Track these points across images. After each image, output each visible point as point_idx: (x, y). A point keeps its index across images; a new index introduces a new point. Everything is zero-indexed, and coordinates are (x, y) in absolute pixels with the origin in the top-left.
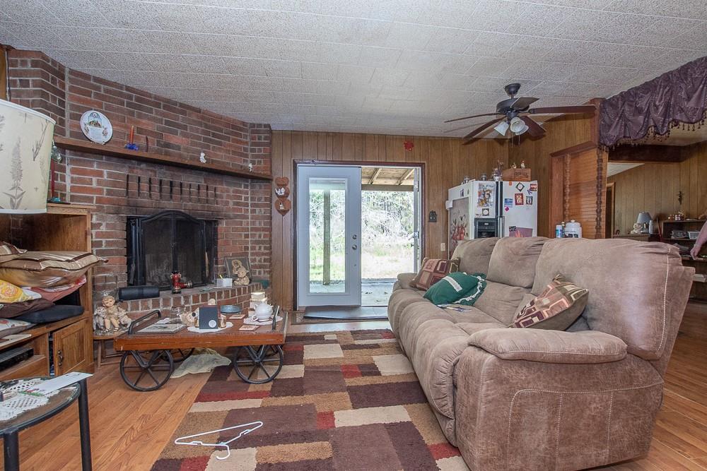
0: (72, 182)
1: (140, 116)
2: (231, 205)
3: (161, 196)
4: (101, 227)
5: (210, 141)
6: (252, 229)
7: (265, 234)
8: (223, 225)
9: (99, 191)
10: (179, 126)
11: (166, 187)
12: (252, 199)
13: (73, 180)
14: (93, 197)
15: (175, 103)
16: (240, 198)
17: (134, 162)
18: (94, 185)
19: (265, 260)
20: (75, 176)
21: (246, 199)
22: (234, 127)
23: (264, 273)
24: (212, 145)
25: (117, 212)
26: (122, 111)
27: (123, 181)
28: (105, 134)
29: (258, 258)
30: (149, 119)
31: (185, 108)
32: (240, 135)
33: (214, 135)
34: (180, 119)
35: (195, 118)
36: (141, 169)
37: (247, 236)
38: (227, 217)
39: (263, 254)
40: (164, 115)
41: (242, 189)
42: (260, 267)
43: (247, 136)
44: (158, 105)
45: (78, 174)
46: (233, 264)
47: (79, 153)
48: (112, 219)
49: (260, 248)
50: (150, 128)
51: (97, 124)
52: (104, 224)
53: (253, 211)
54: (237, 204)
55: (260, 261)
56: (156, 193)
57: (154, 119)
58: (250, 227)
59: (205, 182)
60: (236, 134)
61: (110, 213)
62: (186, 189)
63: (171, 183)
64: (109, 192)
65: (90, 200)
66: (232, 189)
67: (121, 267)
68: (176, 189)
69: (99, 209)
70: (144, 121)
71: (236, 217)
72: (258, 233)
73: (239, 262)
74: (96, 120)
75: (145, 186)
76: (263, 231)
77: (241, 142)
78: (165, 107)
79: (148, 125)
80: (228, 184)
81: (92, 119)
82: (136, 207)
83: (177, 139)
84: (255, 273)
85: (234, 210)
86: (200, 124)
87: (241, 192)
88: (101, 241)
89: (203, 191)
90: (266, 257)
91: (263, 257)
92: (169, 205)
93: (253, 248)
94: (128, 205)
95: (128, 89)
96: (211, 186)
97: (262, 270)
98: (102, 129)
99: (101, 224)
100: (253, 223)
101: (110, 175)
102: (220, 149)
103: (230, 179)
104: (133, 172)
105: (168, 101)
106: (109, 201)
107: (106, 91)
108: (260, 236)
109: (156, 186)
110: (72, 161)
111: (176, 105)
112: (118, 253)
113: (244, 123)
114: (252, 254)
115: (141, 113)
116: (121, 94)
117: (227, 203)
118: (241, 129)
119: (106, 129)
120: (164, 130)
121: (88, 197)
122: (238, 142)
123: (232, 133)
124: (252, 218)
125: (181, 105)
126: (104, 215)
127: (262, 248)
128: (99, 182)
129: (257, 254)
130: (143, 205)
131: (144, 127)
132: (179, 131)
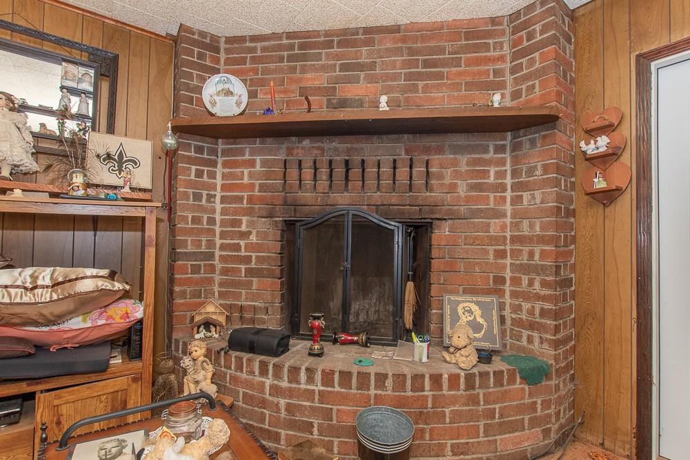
0: (223, 179)
1: (303, 70)
2: (462, 190)
3: (330, 187)
4: (251, 237)
5: (420, 76)
6: (514, 240)
7: (542, 252)
8: (442, 234)
9: (251, 187)
10: (361, 67)
11: (339, 171)
12: (515, 173)
13: (224, 176)
14: (243, 196)
15: (356, 31)
16: (485, 174)
17: (294, 139)
18: (246, 180)
19: (543, 313)
20: (227, 170)
21: (499, 175)
22: (470, 35)
23: (541, 343)
24: (421, 84)
25: (270, 215)
26: (281, 70)
27: (279, 169)
28: (238, 104)
29: (526, 306)
30: (316, 70)
31: (372, 33)
32: (486, 47)
33: (427, 64)
34: (364, 55)
35: (389, 45)
36: (303, 148)
37: (501, 254)
38: (454, 216)
39: (539, 297)
40: (337, 57)
41: (490, 155)
42: (532, 326)
43: (501, 44)
44: (329, 45)
45: (229, 168)
46: (460, 311)
47: (232, 140)
48: (263, 224)
49: (531, 283)
50: (317, 83)
51: (229, 93)
52: (254, 232)
53: (517, 200)
54: (479, 187)
55: (531, 312)
56: (323, 183)
57: (324, 68)
58: (508, 235)
59: (407, 152)
60: (477, 48)
61: (262, 217)
62: (371, 170)
63: (347, 162)
64: (263, 188)
65: (240, 199)
66: (463, 159)
67: (273, 295)
68: (355, 172)
69: (249, 212)
70: (309, 76)
71: (475, 214)
72: (526, 249)
73: (475, 308)
74: (227, 86)
75: (308, 173)
76: (538, 243)
77: (487, 60)
78: (340, 44)
79: (314, 79)
80: (457, 150)
81: (220, 87)
82: (296, 205)
83: (358, 89)
84: (519, 338)
85: (468, 200)
86: (398, 51)
87: (488, 162)
88: (251, 256)
89: (403, 172)
90: (547, 306)
91: (538, 306)
92: (343, 199)
93: (516, 281)
94: (285, 203)
95: (290, 35)
96: (420, 158)
97: (536, 335)
98: (235, 98)
99: (250, 233)
100: (516, 226)
101: (264, 163)
102: (438, 87)
103: (459, 140)
104: (292, 154)
105: (345, 31)
106: (262, 200)
107: (264, 49)
108: (531, 255)
109: (324, 172)
110: (225, 153)
111: (358, 34)
112: (270, 274)
113: (494, 21)
114: (514, 294)
115: (305, 65)
116: (280, 48)
117: (453, 188)
118: (488, 34)
119: (240, 96)
120: (338, 80)
121: (238, 196)
122: (478, 62)
123: (468, 49)
124: (513, 217)
125: (367, 30)
126: (255, 219)
127: (537, 285)
128: (251, 175)
129: (526, 296)
130: (303, 202)
131: (309, 84)
132: (362, 75)
